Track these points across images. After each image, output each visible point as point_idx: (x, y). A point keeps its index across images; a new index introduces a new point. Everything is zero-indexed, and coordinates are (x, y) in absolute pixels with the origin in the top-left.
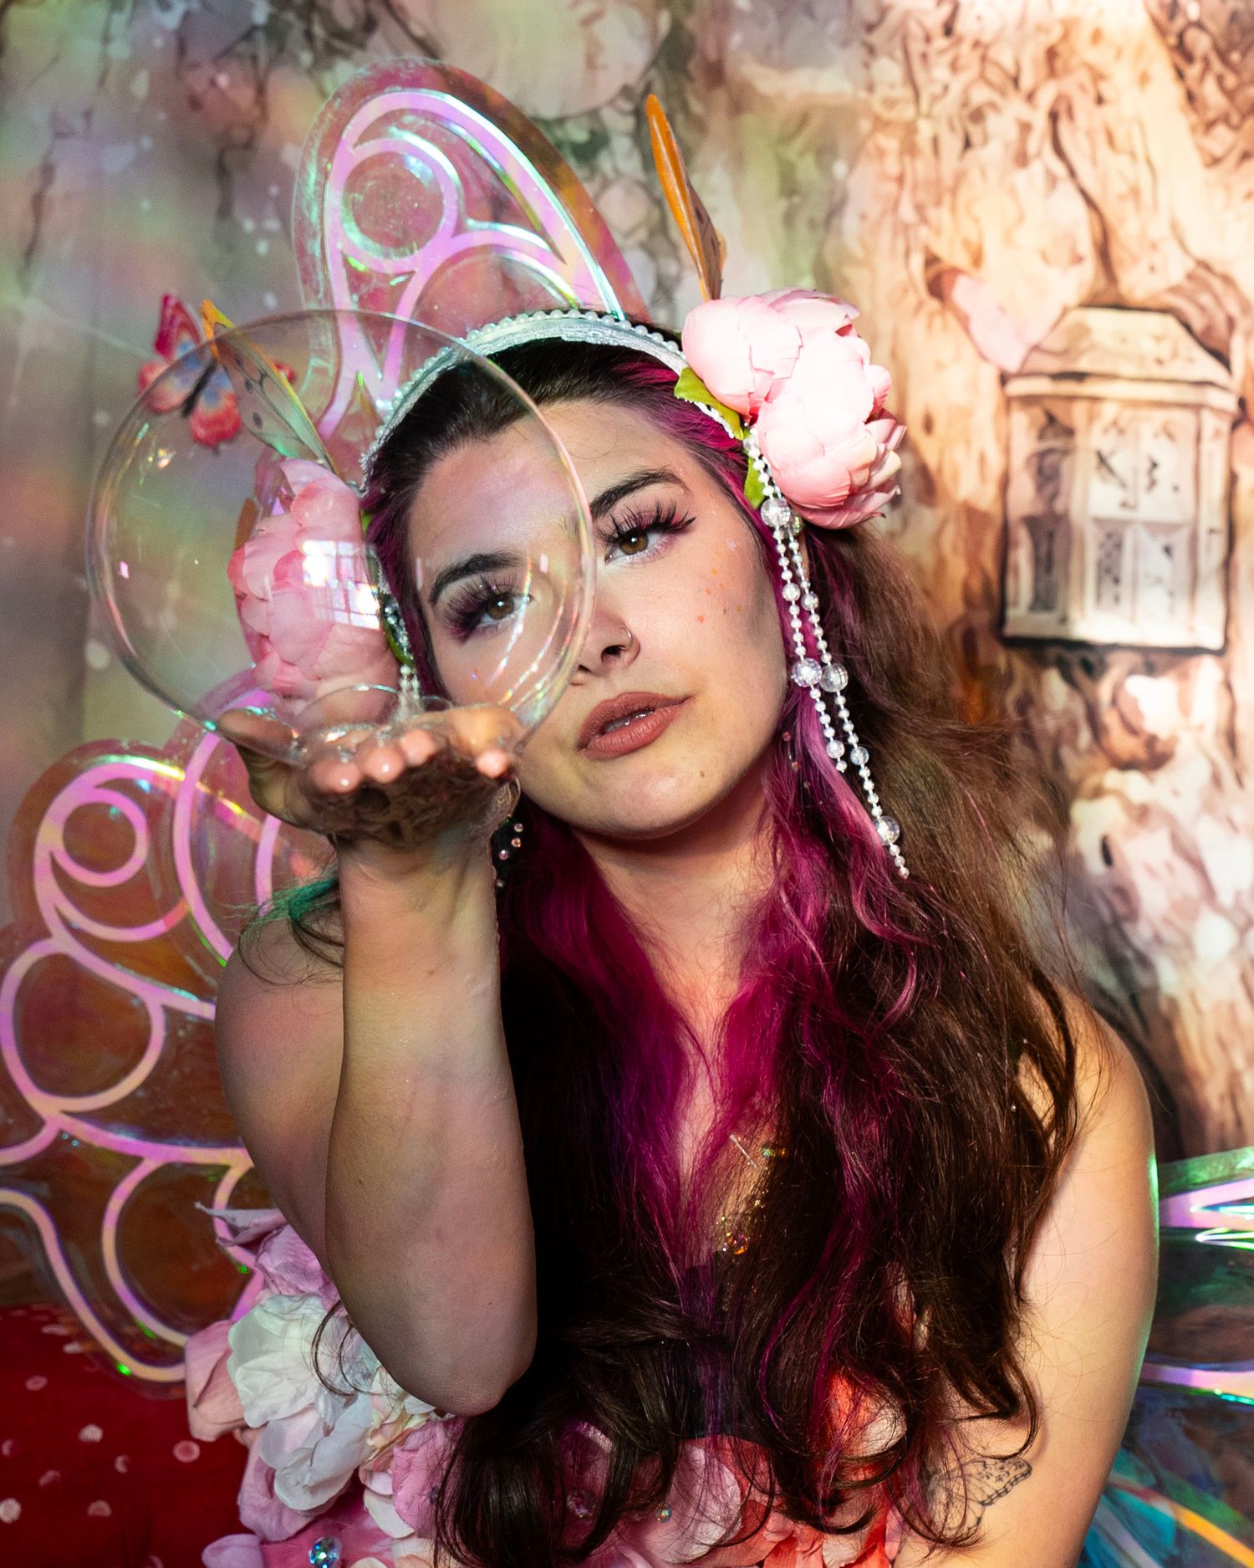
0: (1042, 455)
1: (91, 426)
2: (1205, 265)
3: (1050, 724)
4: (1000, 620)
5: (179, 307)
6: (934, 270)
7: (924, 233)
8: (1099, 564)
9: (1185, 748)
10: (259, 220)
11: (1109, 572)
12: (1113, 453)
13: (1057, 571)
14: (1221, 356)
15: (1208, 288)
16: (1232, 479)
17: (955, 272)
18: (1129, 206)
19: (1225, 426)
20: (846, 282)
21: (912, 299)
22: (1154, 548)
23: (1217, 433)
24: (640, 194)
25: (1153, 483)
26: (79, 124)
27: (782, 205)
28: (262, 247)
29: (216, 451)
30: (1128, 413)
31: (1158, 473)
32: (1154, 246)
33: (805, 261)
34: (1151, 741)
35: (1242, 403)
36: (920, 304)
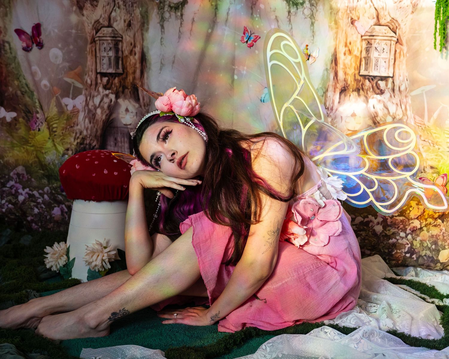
0: (367, 48)
1: (235, 45)
2: (393, 19)
3: (366, 88)
4: (359, 72)
5: (246, 28)
6: (352, 20)
7: (351, 15)
8: (375, 64)
9: (386, 91)
10: (256, 15)
11: (376, 65)
12: (377, 47)
13: (368, 65)
14: (395, 33)
15: (393, 22)
16: (396, 51)
17: (355, 20)
18: (382, 10)
19: (395, 43)
20: (339, 22)
21: (349, 25)
22: (383, 62)
23: (394, 44)
24: (310, 10)
25: (383, 52)
26: (233, 2)
27: (330, 11)
28: (257, 19)
29: (250, 48)
30: (380, 41)
31: (384, 50)
32: (385, 16)
33: (333, 19)
34: (381, 90)
35: (398, 39)
36: (350, 25)
